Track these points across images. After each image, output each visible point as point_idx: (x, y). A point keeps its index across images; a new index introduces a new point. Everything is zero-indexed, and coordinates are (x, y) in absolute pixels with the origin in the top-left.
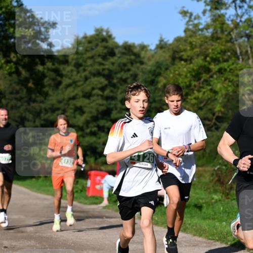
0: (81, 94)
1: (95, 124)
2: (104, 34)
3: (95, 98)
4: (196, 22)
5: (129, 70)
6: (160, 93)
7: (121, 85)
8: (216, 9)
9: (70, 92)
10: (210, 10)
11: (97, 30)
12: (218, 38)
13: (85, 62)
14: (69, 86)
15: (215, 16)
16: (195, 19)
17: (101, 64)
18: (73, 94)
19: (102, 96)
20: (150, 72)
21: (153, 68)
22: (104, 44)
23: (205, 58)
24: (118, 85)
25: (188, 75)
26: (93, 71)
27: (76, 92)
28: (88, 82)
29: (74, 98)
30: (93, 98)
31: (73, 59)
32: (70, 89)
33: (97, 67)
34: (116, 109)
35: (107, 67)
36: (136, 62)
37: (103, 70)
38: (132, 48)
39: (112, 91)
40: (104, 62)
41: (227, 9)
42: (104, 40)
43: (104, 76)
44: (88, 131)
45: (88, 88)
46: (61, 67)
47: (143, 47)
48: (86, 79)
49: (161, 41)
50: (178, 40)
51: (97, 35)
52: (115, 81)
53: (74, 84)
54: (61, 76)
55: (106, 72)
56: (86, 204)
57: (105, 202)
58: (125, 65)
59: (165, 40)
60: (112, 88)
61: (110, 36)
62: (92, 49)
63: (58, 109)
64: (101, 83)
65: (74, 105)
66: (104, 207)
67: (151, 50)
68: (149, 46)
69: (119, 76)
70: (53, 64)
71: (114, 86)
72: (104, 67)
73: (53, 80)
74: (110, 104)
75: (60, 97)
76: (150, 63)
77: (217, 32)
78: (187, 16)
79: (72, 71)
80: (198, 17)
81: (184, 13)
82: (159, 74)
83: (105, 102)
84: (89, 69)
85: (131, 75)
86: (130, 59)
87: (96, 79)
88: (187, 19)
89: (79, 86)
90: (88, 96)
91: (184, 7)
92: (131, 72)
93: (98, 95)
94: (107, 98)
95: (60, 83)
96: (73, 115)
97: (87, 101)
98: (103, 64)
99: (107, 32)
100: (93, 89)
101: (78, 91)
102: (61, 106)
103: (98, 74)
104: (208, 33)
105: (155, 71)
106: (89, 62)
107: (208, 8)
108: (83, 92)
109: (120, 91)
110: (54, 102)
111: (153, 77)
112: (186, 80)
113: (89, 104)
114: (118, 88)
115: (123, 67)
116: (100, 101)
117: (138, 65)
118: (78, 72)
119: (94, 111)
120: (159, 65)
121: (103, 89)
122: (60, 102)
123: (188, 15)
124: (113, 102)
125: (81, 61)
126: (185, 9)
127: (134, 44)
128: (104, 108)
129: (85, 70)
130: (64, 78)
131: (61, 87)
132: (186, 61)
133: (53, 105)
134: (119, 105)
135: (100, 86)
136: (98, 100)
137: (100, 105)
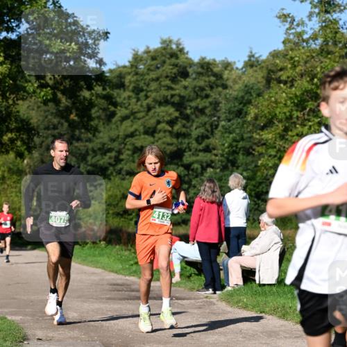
0: (141, 129)
2: (174, 47)
3: (161, 134)
4: (299, 30)
5: (207, 96)
6: (251, 128)
7: (197, 117)
8: (327, 12)
9: (127, 127)
10: (319, 13)
11: (163, 42)
12: (329, 53)
13: (148, 85)
14: (125, 118)
15: (324, 21)
16: (298, 25)
17: (169, 88)
18: (132, 129)
19: (170, 132)
20: (236, 99)
21: (241, 94)
22: (173, 60)
23: (312, 79)
24: (193, 117)
25: (289, 102)
26: (158, 98)
27: (135, 127)
28: (151, 113)
29: (132, 135)
30: (156, 135)
31: (130, 82)
32: (127, 123)
33: (164, 92)
34: (190, 150)
35: (177, 92)
36: (217, 86)
37: (172, 96)
38: (211, 67)
39: (184, 126)
40: (173, 86)
41: (341, 11)
42: (173, 55)
43: (173, 104)
45: (153, 121)
46: (115, 93)
47: (227, 65)
48: (149, 108)
49: (251, 56)
50: (275, 55)
51: (165, 49)
52: (188, 111)
53: (132, 115)
54: (115, 105)
55: (176, 99)
57: (177, 278)
58: (202, 89)
59: (257, 56)
60: (184, 122)
61: (181, 50)
62: (158, 68)
63: (110, 150)
64: (170, 115)
65: (133, 144)
67: (237, 68)
68: (235, 63)
69: (193, 104)
70: (104, 89)
71: (187, 118)
72: (173, 92)
73: (104, 110)
74: (181, 143)
75: (113, 134)
76: (237, 87)
77: (327, 44)
78: (287, 21)
79: (129, 97)
80: (302, 23)
81: (284, 17)
82: (249, 102)
83: (175, 140)
84: (154, 95)
85: (211, 103)
86: (210, 82)
87: (163, 108)
88: (287, 25)
89: (139, 119)
90: (151, 132)
91: (283, 9)
92: (210, 100)
93: (165, 131)
94: (178, 135)
95: (113, 114)
96: (131, 158)
97: (150, 139)
98: (172, 89)
99: (178, 44)
100: (159, 122)
101: (138, 125)
102: (115, 145)
103: (165, 102)
104: (316, 45)
105: (243, 97)
106: (154, 86)
107: (317, 10)
108: (145, 127)
109: (195, 125)
110: (106, 140)
111: (241, 106)
112: (285, 110)
113: (153, 142)
114: (193, 121)
115: (200, 92)
116: (168, 139)
117: (220, 89)
118: (138, 100)
120: (248, 90)
121: (172, 123)
122: (113, 140)
123: (289, 20)
124: (186, 141)
125: (142, 84)
126: (285, 12)
127: (214, 60)
128: (173, 148)
129: (147, 97)
130: (119, 108)
131: (114, 120)
132: (285, 83)
133: (104, 144)
134: (194, 145)
135: (169, 118)
136: (165, 137)
137: (168, 144)
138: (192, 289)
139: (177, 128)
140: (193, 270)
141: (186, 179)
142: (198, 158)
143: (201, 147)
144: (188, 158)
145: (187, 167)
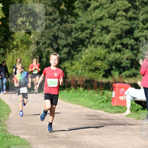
0: (107, 15)
1: (119, 42)
3: (120, 18)
7: (143, 7)
9: (98, 14)
14: (96, 8)
18: (101, 15)
19: (126, 17)
24: (140, 7)
27: (103, 13)
28: (113, 5)
29: (101, 19)
30: (116, 19)
32: (97, 11)
34: (138, 29)
39: (134, 13)
44: (113, 48)
45: (114, 10)
52: (137, 4)
53: (101, 6)
56: (111, 112)
57: (128, 112)
60: (134, 10)
63: (86, 29)
64: (125, 5)
65: (102, 25)
66: (127, 116)
71: (136, 8)
73: (83, 2)
74: (133, 24)
75: (89, 18)
83: (128, 22)
87: (120, 2)
89: (105, 9)
90: (113, 17)
93: (122, 16)
94: (130, 19)
95: (88, 5)
96: (100, 34)
97: (112, 21)
100: (118, 10)
101: (104, 13)
102: (90, 26)
108: (109, 13)
109: (141, 12)
110: (84, 22)
113: (114, 24)
114: (140, 10)
116: (124, 22)
119: (119, 30)
121: (126, 11)
122: (88, 22)
124: (136, 22)
128: (127, 27)
130: (92, 1)
131: (89, 9)
133: (83, 25)
134: (141, 25)
135: (125, 8)
136: (122, 20)
137: (124, 25)
138: (139, 119)
139: (130, 14)
140: (140, 107)
141: (136, 47)
142: (143, 34)
143: (145, 27)
144: (137, 34)
145: (137, 39)
